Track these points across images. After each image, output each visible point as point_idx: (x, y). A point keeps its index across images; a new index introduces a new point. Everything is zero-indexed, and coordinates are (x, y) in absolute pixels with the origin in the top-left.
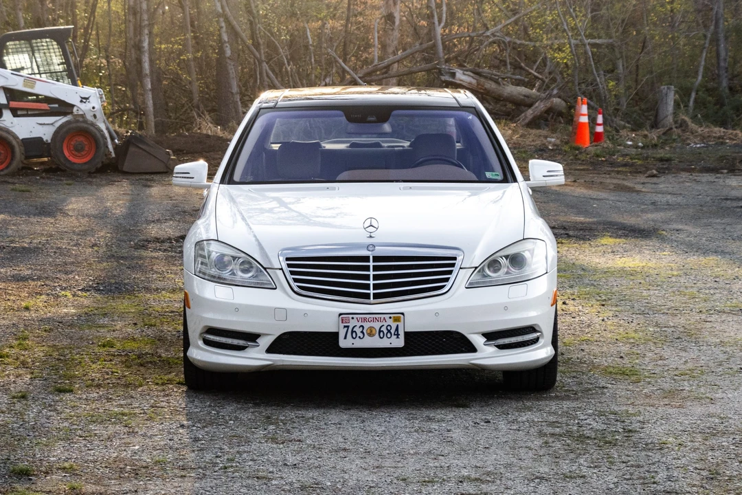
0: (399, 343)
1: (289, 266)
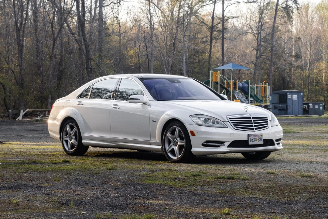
0: (262, 143)
1: (231, 121)
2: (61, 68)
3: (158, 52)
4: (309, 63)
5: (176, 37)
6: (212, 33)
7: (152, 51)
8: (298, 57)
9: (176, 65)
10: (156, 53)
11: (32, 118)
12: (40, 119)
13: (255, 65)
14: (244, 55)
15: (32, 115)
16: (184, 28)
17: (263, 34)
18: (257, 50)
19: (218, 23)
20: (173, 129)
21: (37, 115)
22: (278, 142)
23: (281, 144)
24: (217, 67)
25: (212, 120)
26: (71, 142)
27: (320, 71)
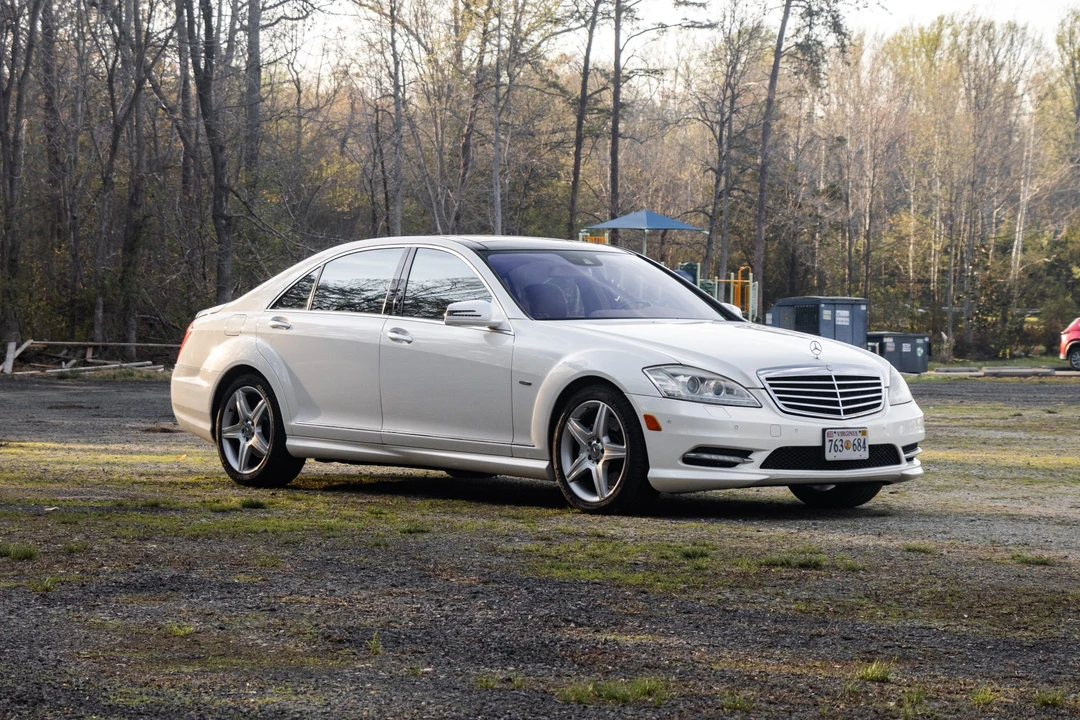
0: (865, 455)
1: (771, 385)
2: (137, 215)
3: (417, 171)
4: (868, 215)
5: (471, 126)
6: (580, 118)
7: (398, 168)
8: (835, 194)
9: (469, 212)
10: (409, 173)
11: (43, 369)
12: (72, 372)
13: (712, 218)
14: (673, 187)
15: (43, 358)
16: (498, 100)
17: (737, 125)
18: (718, 172)
19: (601, 87)
20: (588, 408)
21: (58, 358)
22: (909, 455)
23: (916, 462)
24: (595, 223)
25: (712, 384)
26: (250, 443)
27: (901, 239)
